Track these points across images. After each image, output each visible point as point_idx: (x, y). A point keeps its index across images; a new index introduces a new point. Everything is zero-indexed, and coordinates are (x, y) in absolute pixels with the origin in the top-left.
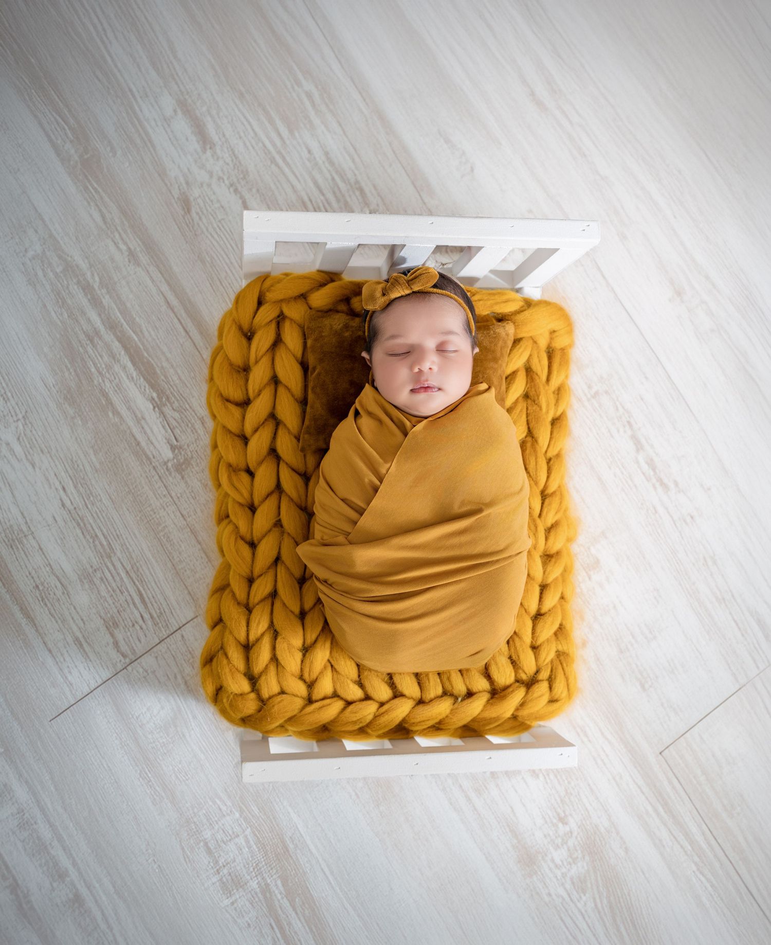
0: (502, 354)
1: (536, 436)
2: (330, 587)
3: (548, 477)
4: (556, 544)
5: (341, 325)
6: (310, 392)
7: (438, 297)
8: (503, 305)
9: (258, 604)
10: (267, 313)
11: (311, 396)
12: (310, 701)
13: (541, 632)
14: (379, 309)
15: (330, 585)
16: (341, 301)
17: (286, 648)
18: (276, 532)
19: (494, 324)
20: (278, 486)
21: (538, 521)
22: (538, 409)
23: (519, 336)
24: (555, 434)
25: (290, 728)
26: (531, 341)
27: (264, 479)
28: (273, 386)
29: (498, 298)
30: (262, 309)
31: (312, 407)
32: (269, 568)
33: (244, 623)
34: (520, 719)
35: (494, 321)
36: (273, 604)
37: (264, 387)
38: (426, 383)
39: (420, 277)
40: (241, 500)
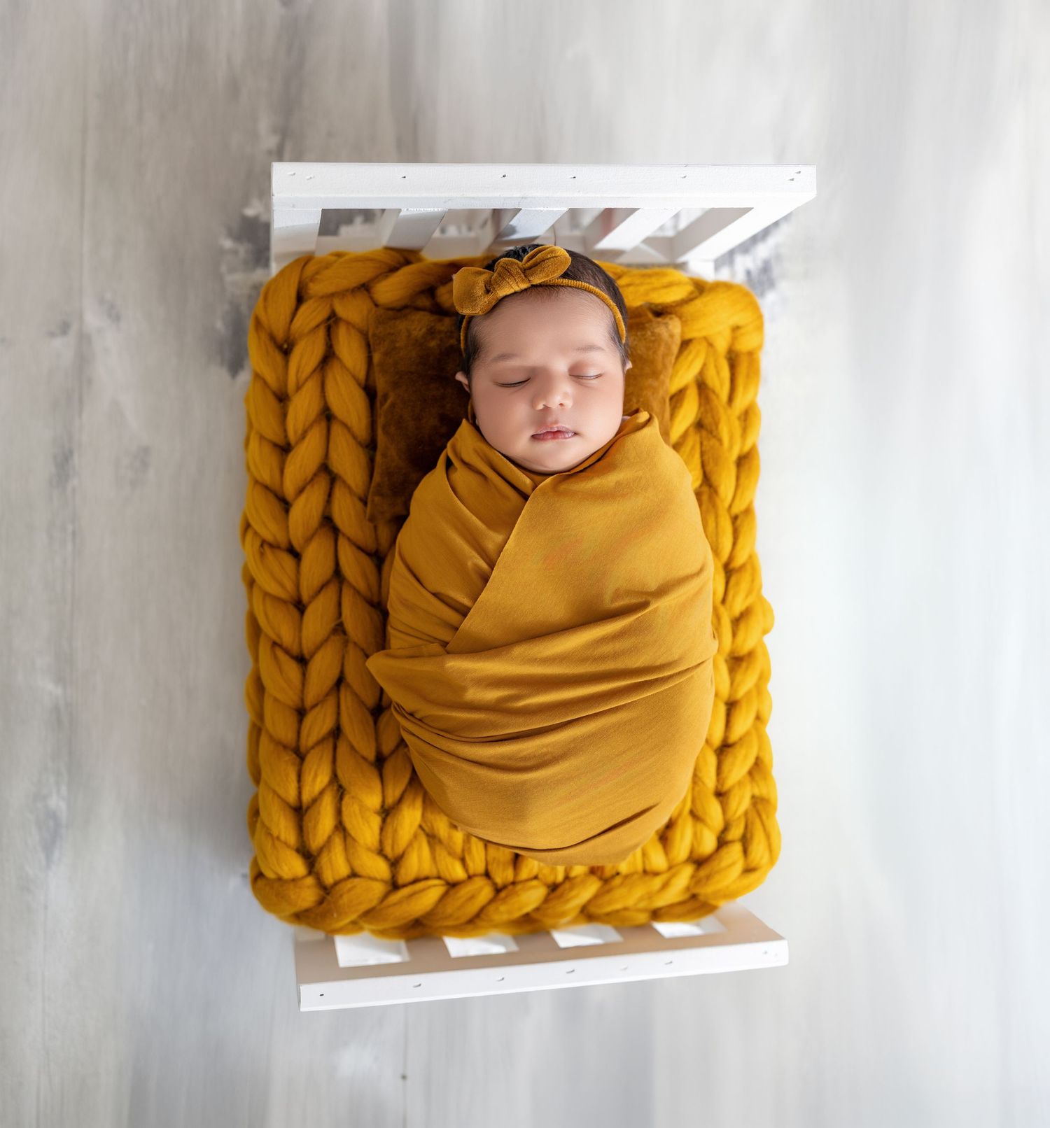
0: (664, 366)
1: (715, 483)
2: (420, 723)
3: (734, 544)
4: (747, 642)
5: (424, 330)
6: (380, 432)
7: (570, 293)
8: (663, 291)
9: (313, 748)
10: (311, 315)
11: (381, 438)
12: (395, 886)
13: (730, 771)
14: (480, 313)
15: (420, 720)
16: (422, 292)
17: (357, 811)
18: (337, 640)
19: (650, 321)
20: (338, 573)
21: (722, 609)
22: (717, 444)
23: (688, 336)
24: (742, 480)
25: (366, 926)
26: (705, 344)
27: (316, 562)
28: (324, 424)
29: (656, 282)
30: (304, 308)
31: (384, 455)
32: (327, 695)
33: (293, 777)
34: (702, 898)
35: (650, 316)
36: (335, 748)
37: (311, 426)
38: (555, 426)
39: (544, 265)
40: (283, 595)
